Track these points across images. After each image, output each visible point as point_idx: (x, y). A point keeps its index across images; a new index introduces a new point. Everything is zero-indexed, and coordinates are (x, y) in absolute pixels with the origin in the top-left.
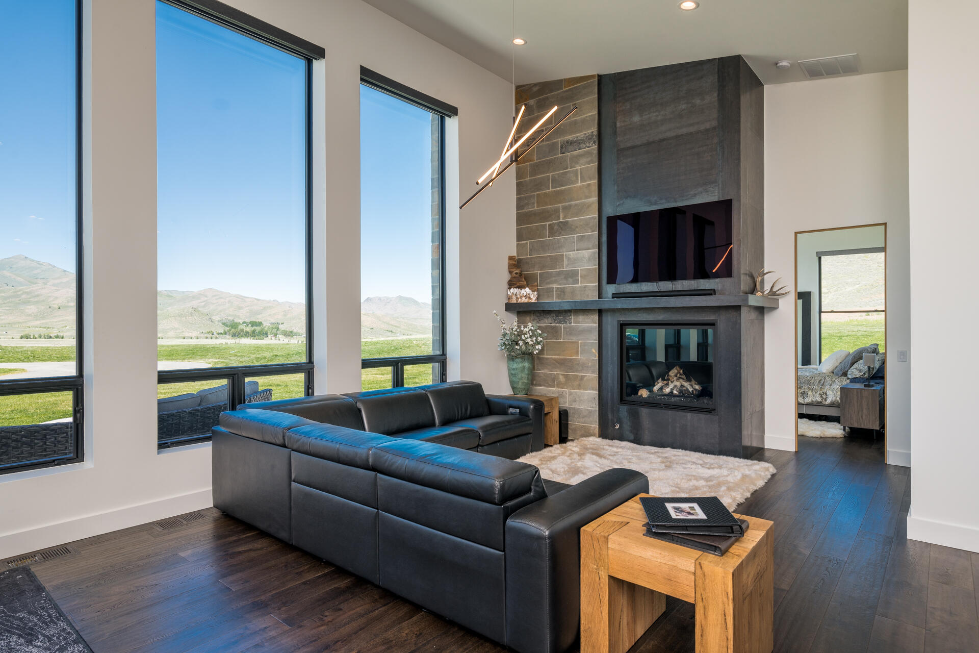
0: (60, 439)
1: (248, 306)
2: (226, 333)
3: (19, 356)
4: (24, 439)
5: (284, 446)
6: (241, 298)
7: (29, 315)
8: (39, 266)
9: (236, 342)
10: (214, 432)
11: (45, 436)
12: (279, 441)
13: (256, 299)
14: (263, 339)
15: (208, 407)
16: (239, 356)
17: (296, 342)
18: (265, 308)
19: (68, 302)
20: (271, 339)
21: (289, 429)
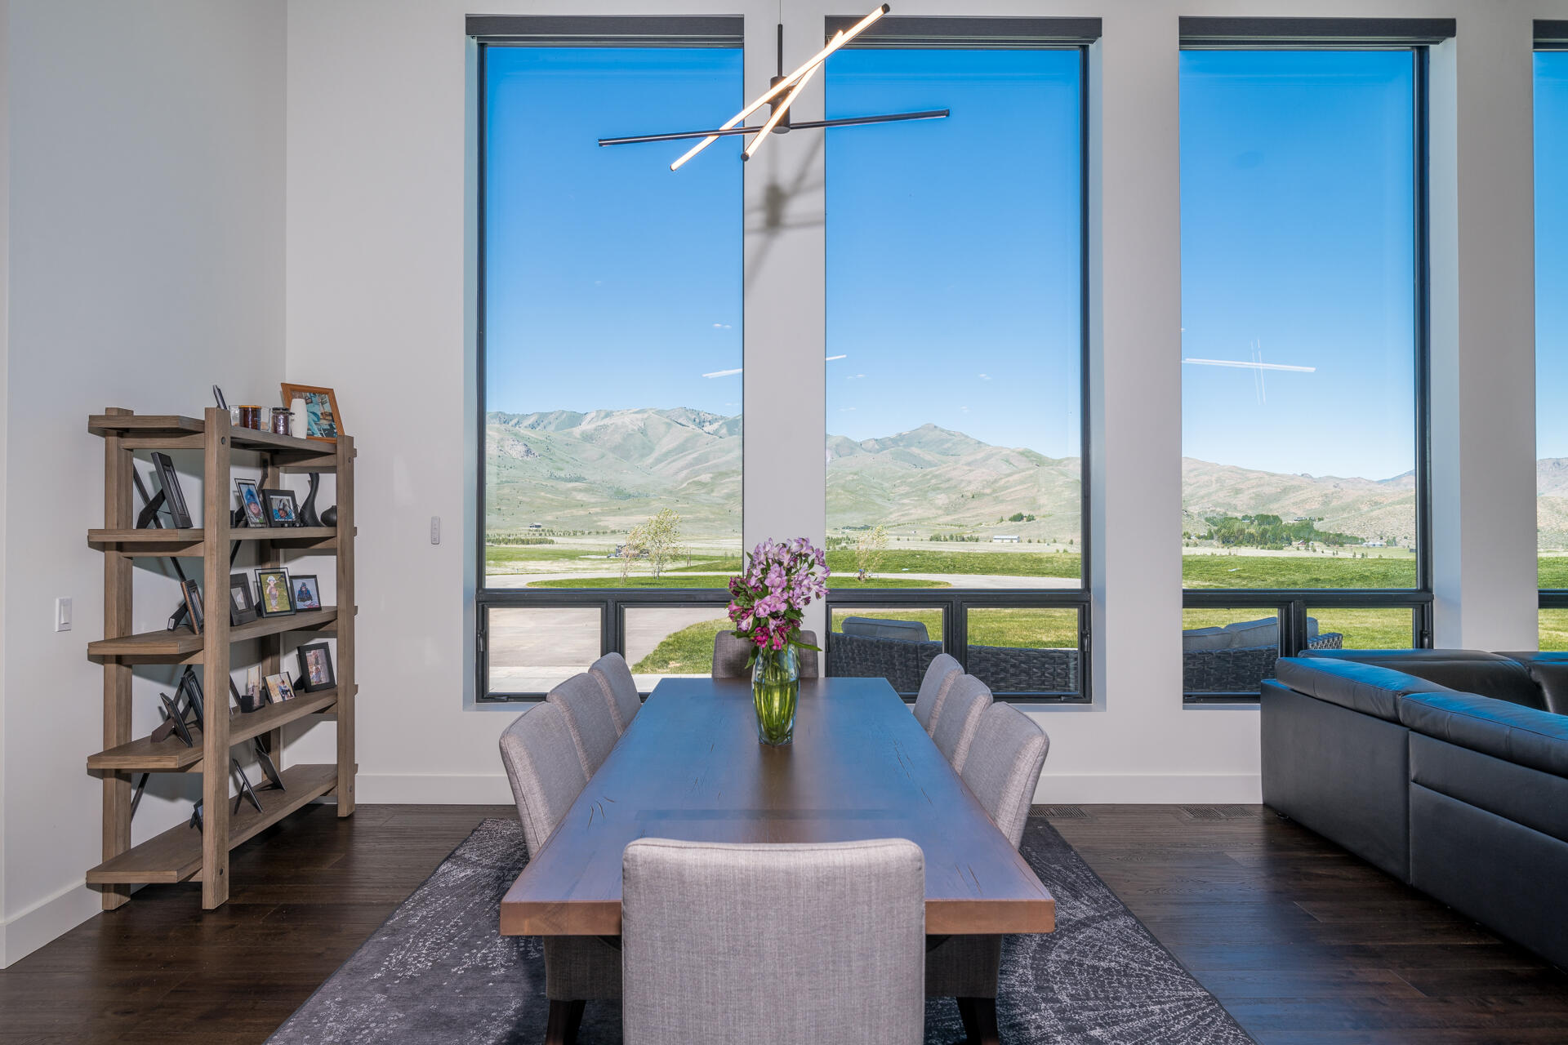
0: (1059, 671)
1: (1253, 487)
2: (1211, 537)
3: (938, 564)
4: (1022, 665)
5: (1395, 721)
6: (1239, 471)
7: (940, 508)
8: (950, 437)
9: (1230, 554)
10: (1264, 688)
11: (1043, 664)
12: (1388, 711)
13: (1267, 473)
14: (1282, 549)
15: (1243, 651)
16: (1244, 578)
17: (1350, 555)
18: (1285, 491)
19: (984, 487)
20: (1298, 549)
21: (1405, 694)
